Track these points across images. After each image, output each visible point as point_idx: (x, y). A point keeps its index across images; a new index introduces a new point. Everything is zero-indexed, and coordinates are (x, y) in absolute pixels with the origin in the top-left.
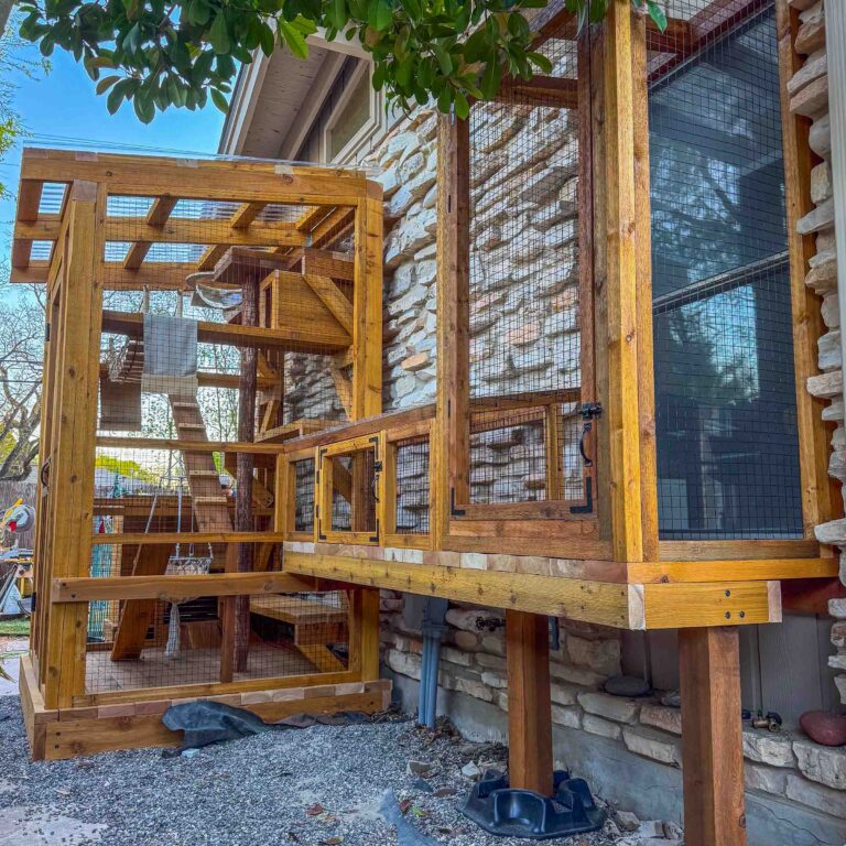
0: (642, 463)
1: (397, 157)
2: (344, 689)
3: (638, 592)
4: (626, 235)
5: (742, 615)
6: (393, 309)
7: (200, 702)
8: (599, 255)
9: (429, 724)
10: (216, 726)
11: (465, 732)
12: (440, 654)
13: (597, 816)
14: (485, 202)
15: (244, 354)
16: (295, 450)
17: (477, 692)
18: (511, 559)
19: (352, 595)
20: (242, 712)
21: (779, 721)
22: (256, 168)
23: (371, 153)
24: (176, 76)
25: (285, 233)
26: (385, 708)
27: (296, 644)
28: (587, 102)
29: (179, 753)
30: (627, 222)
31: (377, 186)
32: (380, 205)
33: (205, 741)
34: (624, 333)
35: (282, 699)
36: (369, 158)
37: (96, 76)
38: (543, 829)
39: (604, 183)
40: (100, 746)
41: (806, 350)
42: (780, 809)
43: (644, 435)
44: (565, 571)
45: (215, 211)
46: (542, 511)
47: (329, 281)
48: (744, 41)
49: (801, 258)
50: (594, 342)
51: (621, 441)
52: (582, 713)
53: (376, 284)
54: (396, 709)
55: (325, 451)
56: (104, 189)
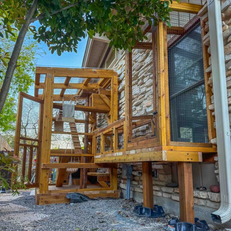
0: (166, 124)
1: (121, 66)
2: (109, 192)
3: (165, 152)
4: (162, 73)
5: (192, 159)
6: (120, 102)
7: (75, 193)
8: (157, 78)
9: (128, 199)
10: (78, 198)
11: (137, 201)
12: (131, 182)
13: (164, 214)
14: (140, 74)
15: (86, 114)
16: (97, 134)
17: (140, 191)
18: (140, 150)
19: (111, 169)
20: (84, 196)
21: (206, 189)
22: (88, 70)
23: (115, 66)
24: (65, 45)
25: (96, 86)
26: (119, 197)
27: (98, 181)
28: (154, 45)
29: (69, 204)
30: (162, 70)
31: (116, 73)
32: (117, 78)
33: (76, 201)
34: (161, 95)
35: (94, 193)
36: (115, 67)
37: (49, 46)
38: (150, 215)
39: (157, 62)
40: (52, 202)
41: (209, 99)
42: (205, 209)
43: (167, 118)
44: (150, 150)
45: (81, 81)
46: (146, 138)
47: (105, 95)
48: (196, 31)
49: (207, 78)
50: (156, 97)
51: (161, 119)
52: (162, 192)
53: (116, 96)
54: (122, 197)
55: (103, 133)
56: (54, 75)
